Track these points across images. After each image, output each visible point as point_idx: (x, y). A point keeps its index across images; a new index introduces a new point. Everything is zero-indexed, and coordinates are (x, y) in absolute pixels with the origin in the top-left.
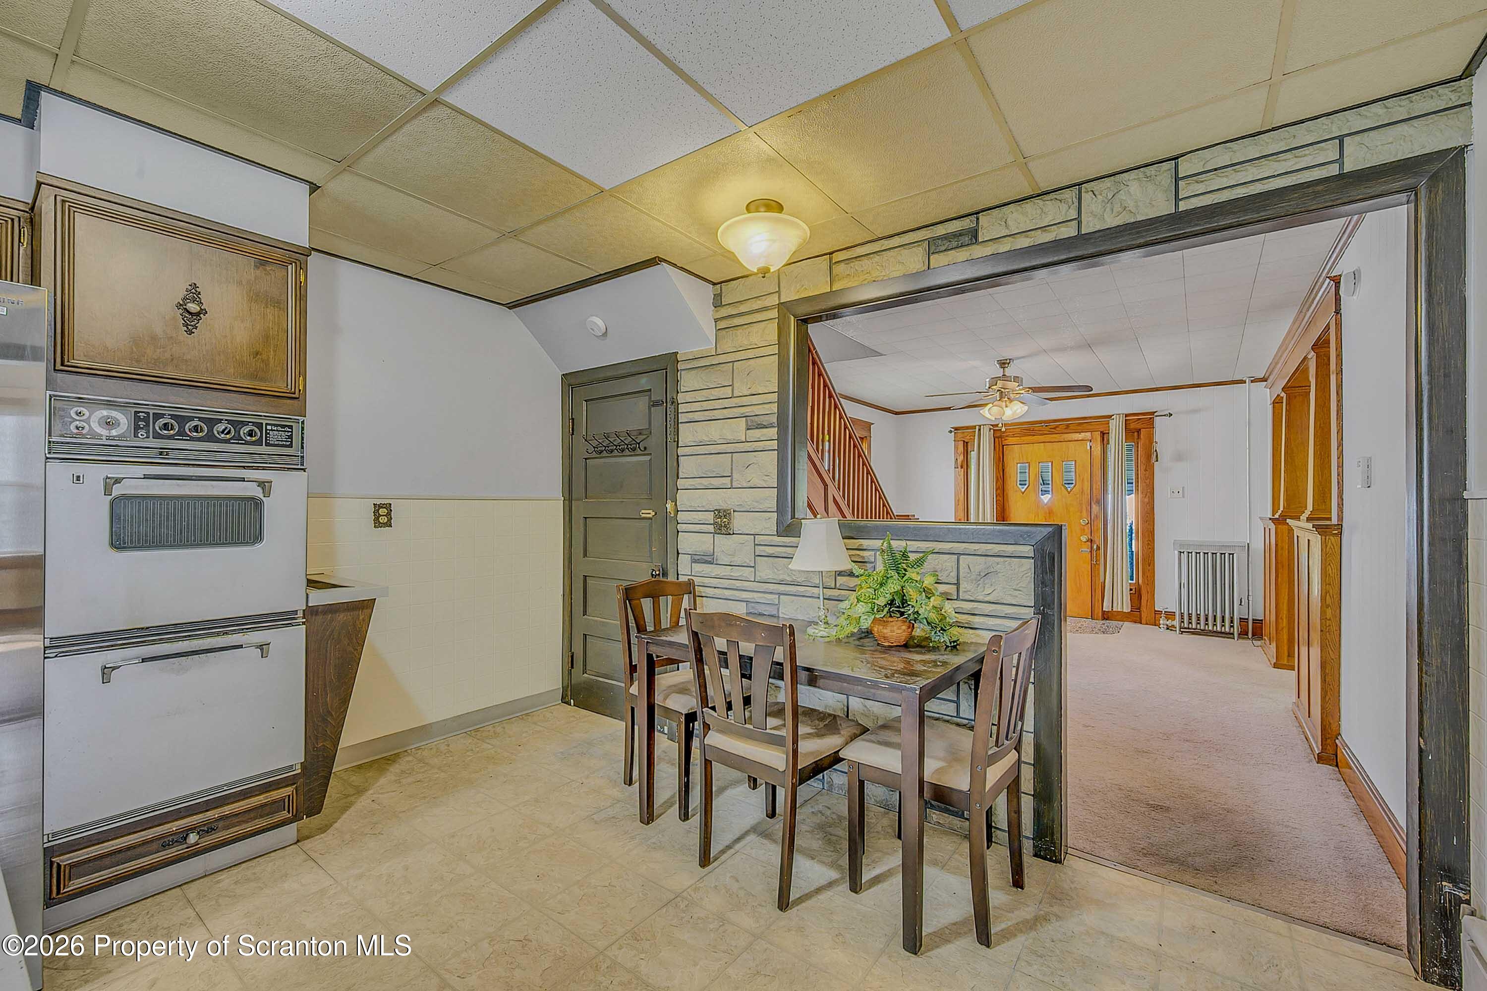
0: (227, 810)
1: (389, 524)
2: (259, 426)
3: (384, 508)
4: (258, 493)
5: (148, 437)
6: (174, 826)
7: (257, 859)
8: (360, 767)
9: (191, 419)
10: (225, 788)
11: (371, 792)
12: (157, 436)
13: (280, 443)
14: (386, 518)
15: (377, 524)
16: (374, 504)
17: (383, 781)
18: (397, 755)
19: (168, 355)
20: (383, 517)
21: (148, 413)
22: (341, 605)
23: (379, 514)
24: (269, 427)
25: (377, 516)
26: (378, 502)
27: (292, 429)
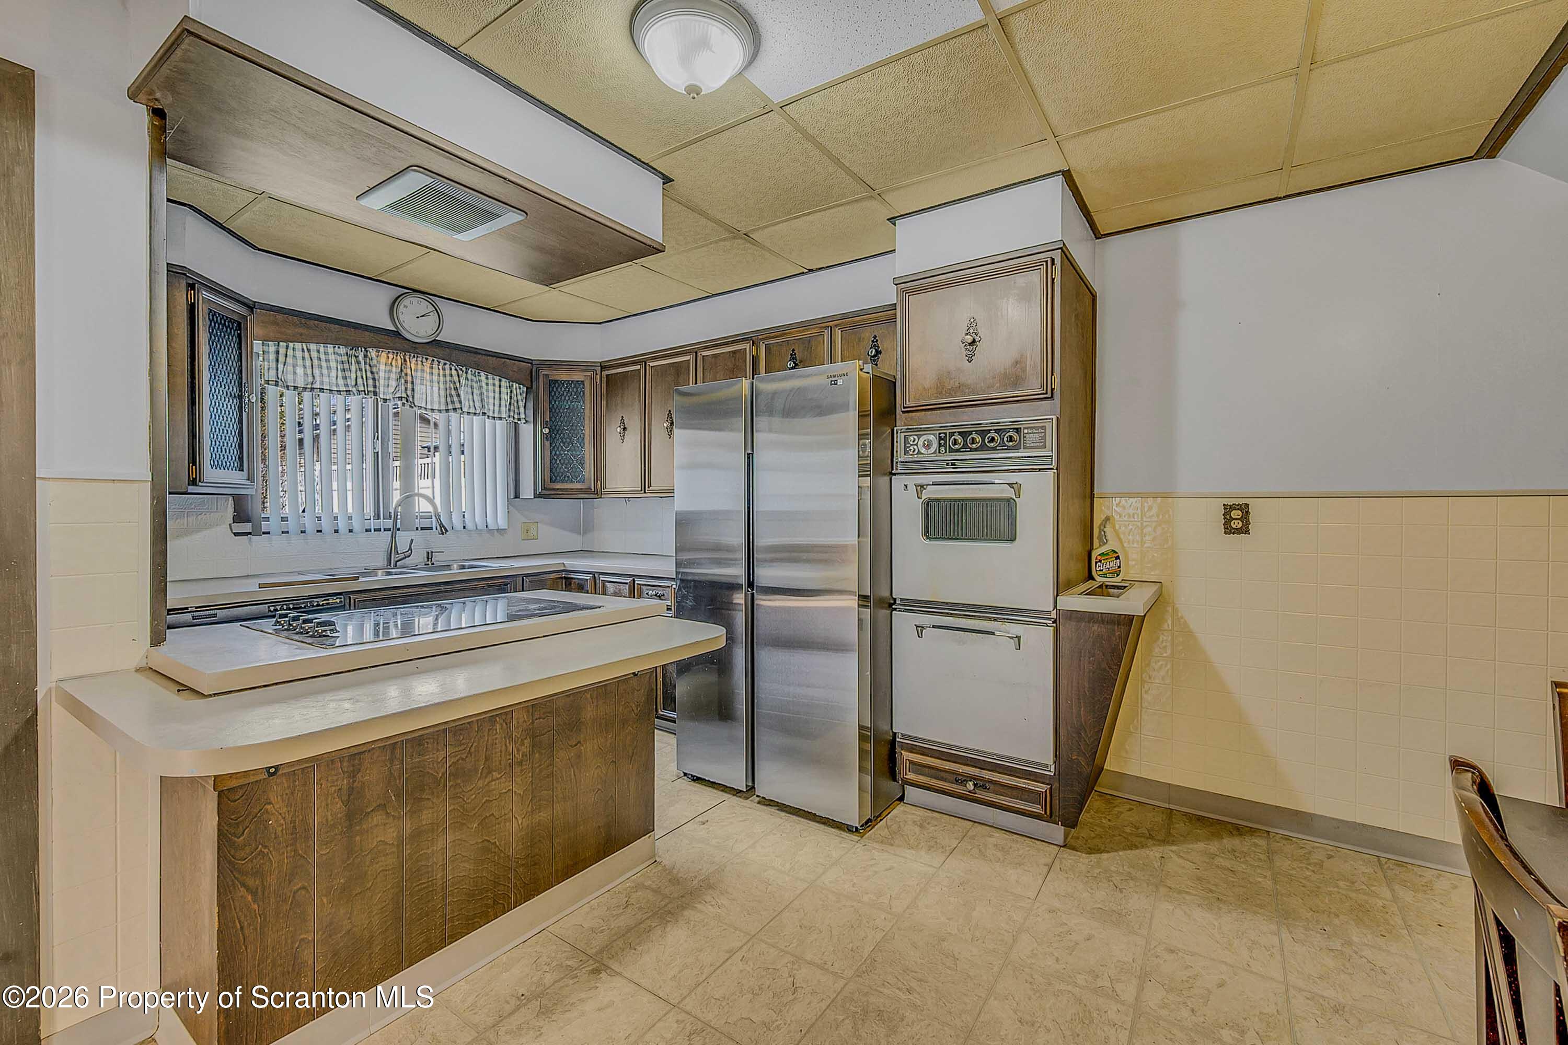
0: (996, 777)
1: (1245, 530)
2: (1018, 430)
3: (1238, 509)
4: (1010, 493)
5: (946, 452)
6: (961, 769)
7: (1024, 838)
8: (1200, 819)
9: (970, 433)
10: (995, 757)
11: (1174, 848)
12: (951, 451)
13: (1035, 445)
14: (1241, 523)
15: (1229, 530)
16: (1224, 505)
17: (1201, 846)
18: (1252, 831)
19: (957, 384)
20: (1236, 522)
21: (945, 434)
22: (1095, 614)
23: (1231, 517)
24: (1026, 431)
25: (1228, 521)
26: (1230, 502)
27: (1045, 430)
